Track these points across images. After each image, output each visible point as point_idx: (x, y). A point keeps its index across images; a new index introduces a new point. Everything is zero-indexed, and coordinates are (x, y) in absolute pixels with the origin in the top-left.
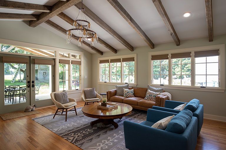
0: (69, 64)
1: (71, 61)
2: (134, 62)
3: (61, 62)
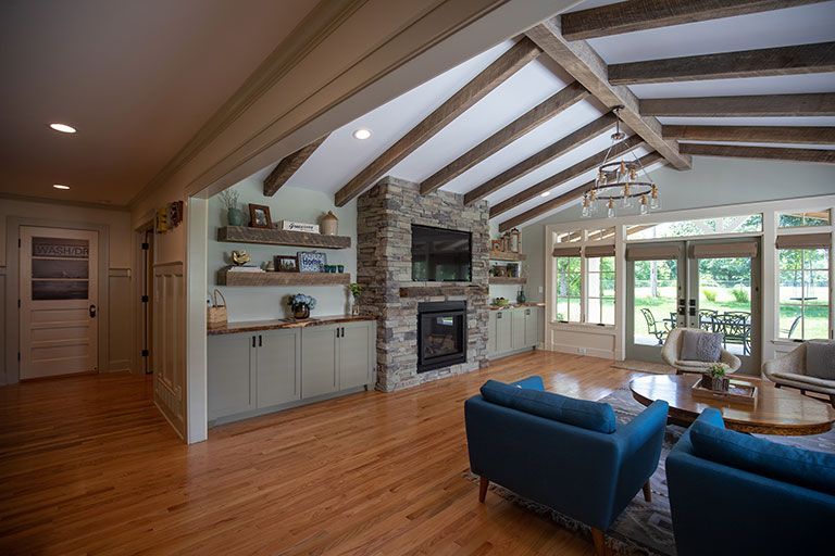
3: (784, 242)
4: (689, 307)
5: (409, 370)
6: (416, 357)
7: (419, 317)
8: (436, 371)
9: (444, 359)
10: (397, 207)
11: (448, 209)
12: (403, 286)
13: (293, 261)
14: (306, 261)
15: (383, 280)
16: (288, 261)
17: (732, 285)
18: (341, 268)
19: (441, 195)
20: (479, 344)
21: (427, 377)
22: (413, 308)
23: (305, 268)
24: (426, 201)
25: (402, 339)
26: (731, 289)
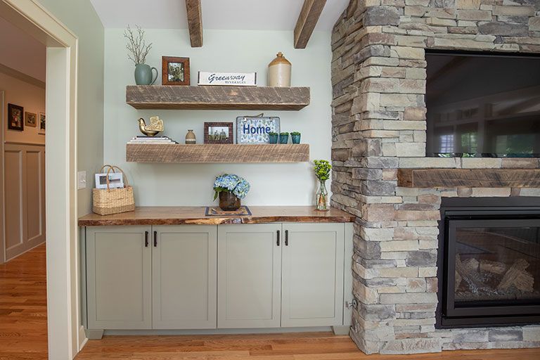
6: (433, 300)
7: (444, 225)
10: (391, 19)
12: (406, 164)
13: (226, 129)
14: (247, 129)
15: (362, 156)
16: (218, 130)
18: (296, 137)
21: (461, 339)
22: (428, 206)
23: (245, 139)
25: (402, 263)
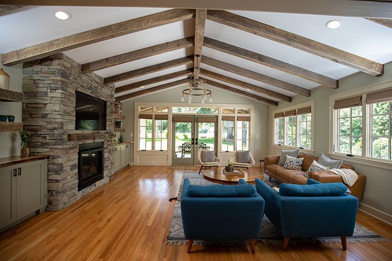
0: (234, 121)
1: (236, 117)
2: (310, 114)
3: (224, 118)
4: (195, 141)
5: (73, 191)
6: (77, 181)
7: (79, 154)
8: (89, 187)
9: (92, 179)
11: (96, 85)
12: (70, 133)
17: (184, 132)
19: (93, 76)
20: (109, 167)
21: (84, 193)
22: (76, 148)
24: (84, 77)
25: (69, 170)
26: (183, 134)
